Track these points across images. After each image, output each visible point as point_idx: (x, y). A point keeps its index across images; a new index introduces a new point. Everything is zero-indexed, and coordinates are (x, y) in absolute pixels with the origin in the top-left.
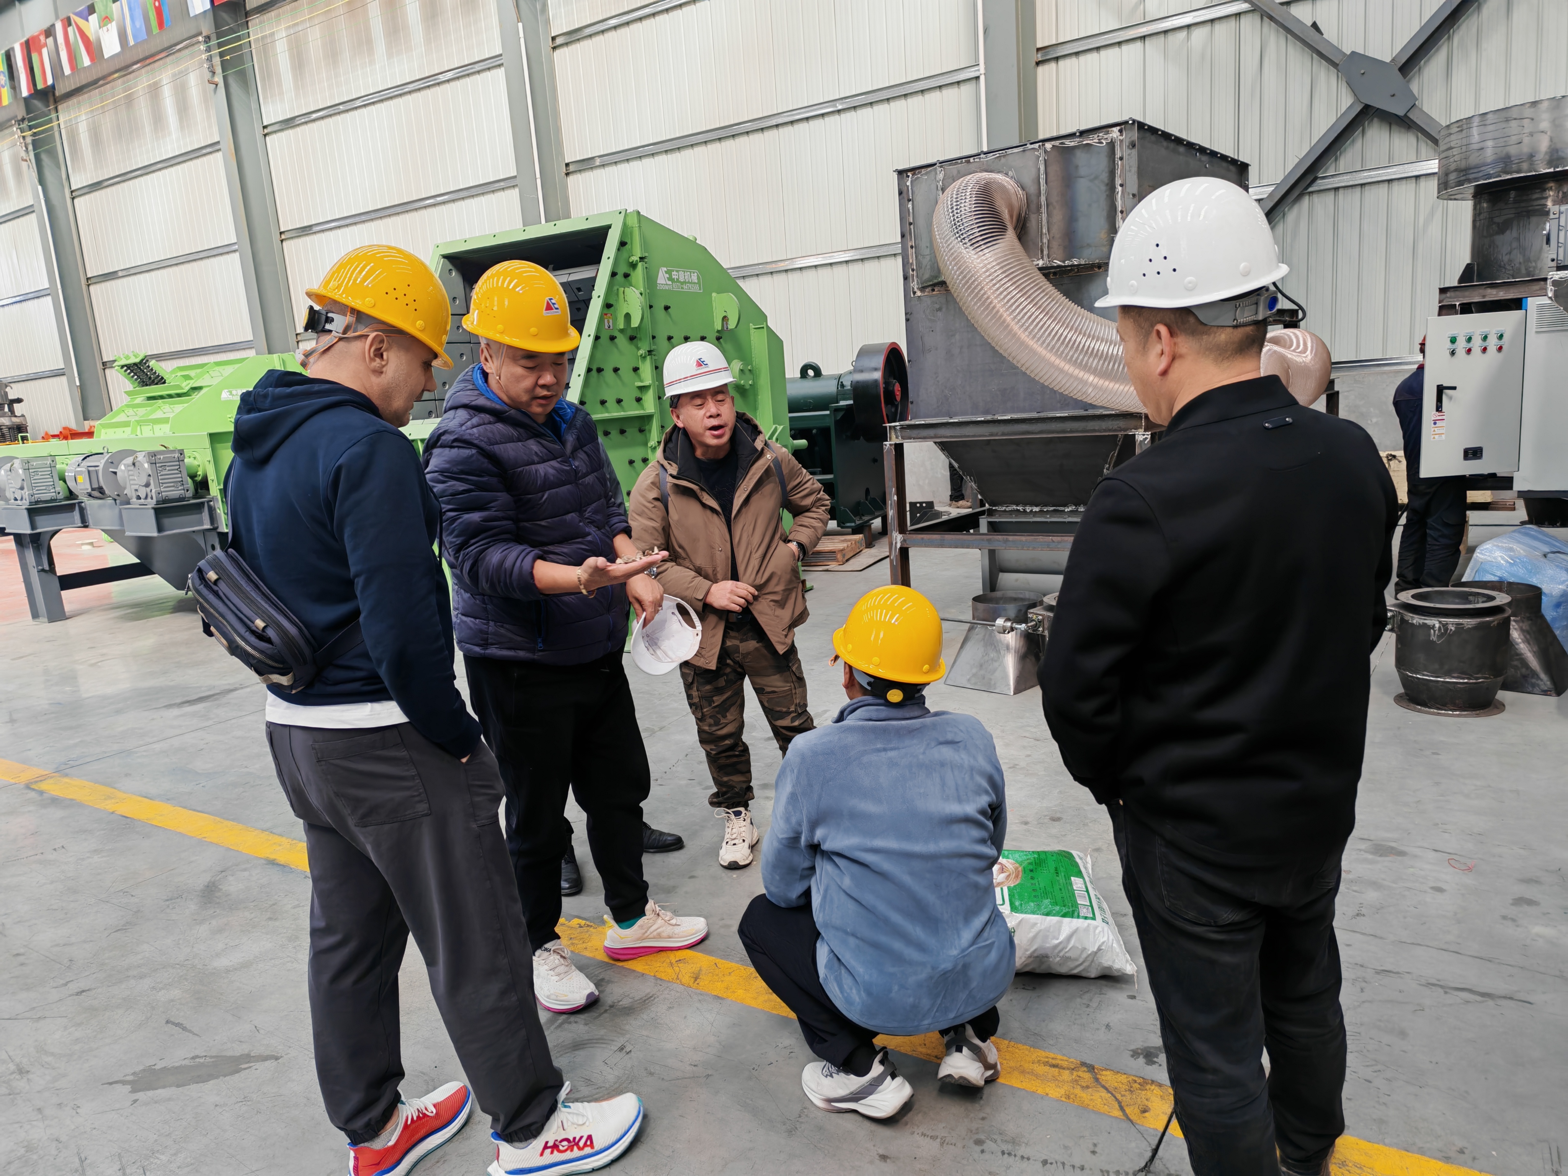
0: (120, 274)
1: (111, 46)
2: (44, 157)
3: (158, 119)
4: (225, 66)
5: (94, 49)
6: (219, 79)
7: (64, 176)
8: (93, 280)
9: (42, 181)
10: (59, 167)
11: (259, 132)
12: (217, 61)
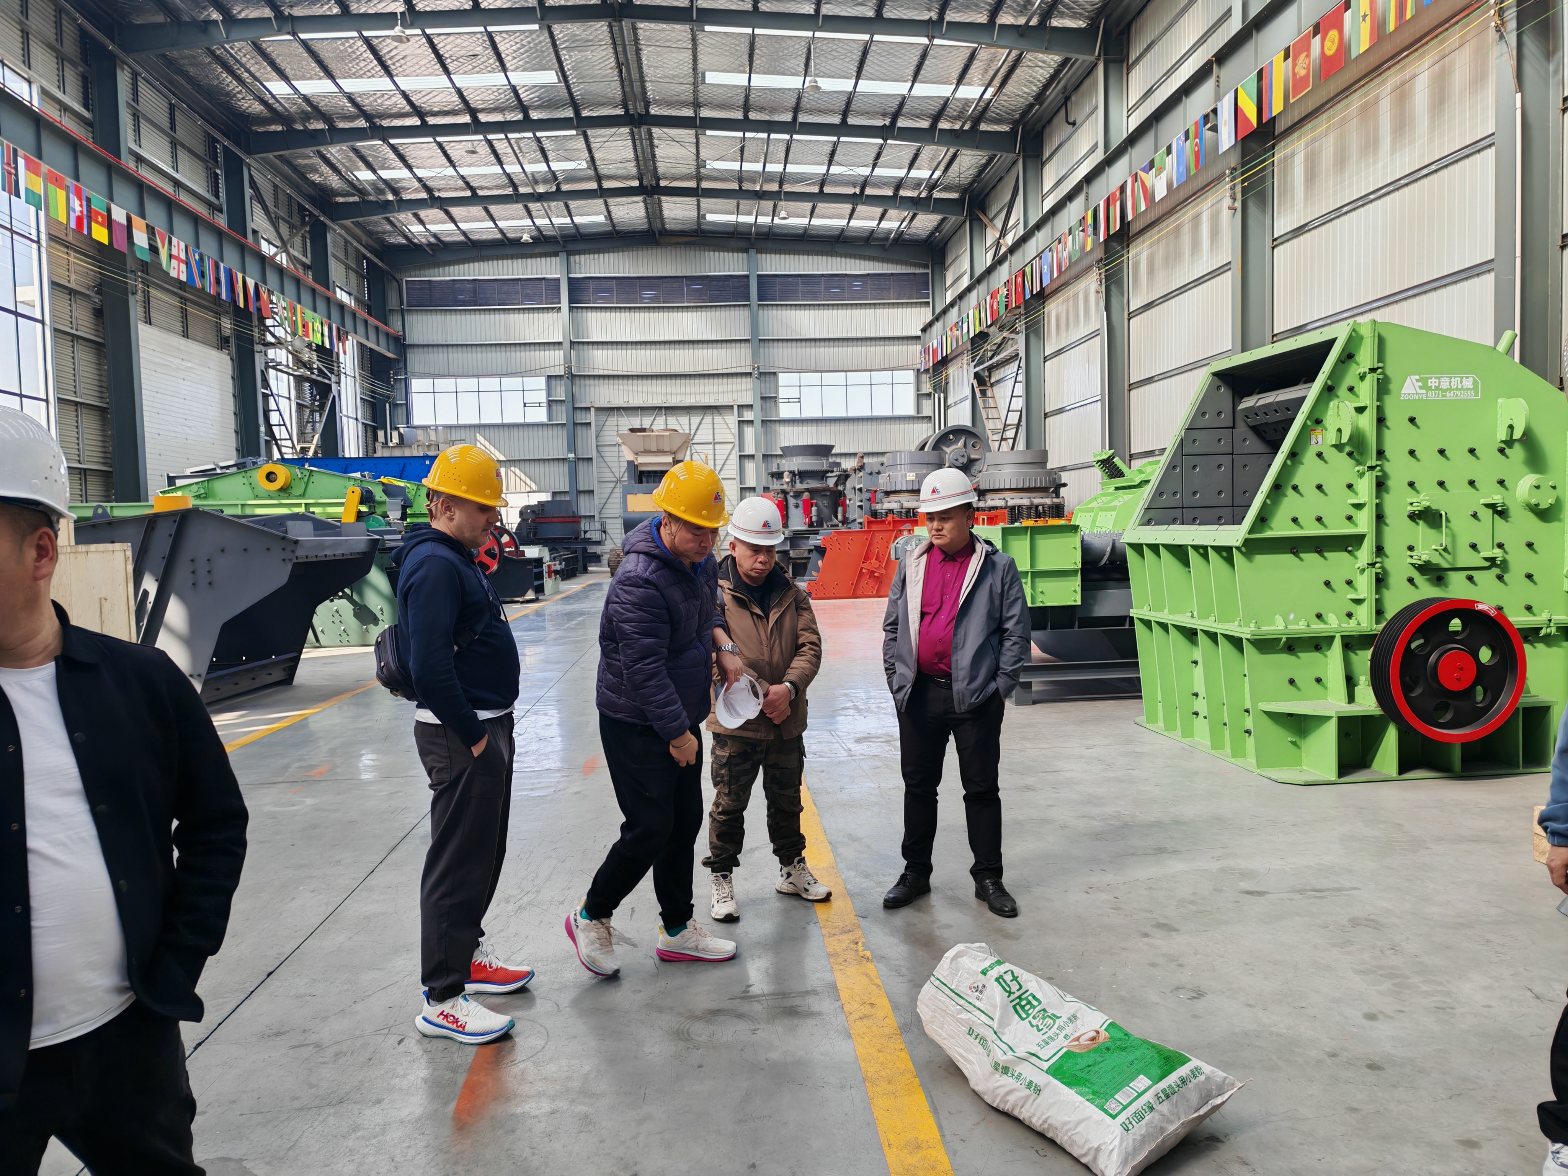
0: (1156, 379)
1: (1160, 192)
2: (1113, 289)
3: (1196, 245)
4: (1244, 191)
5: (1149, 195)
6: (1238, 204)
7: (1125, 302)
8: (1134, 386)
9: (1108, 308)
10: (1123, 295)
11: (1268, 243)
12: (1239, 189)
